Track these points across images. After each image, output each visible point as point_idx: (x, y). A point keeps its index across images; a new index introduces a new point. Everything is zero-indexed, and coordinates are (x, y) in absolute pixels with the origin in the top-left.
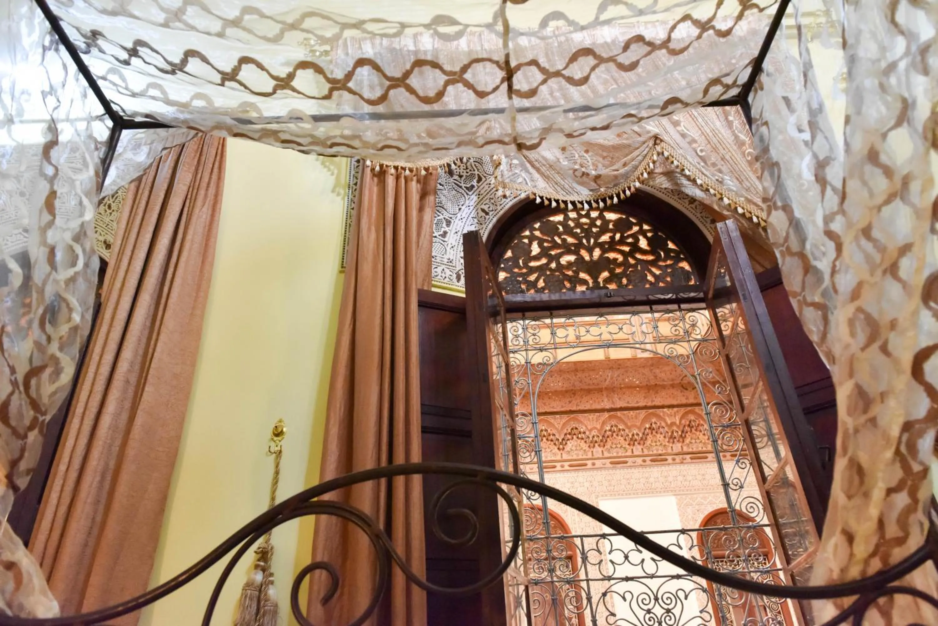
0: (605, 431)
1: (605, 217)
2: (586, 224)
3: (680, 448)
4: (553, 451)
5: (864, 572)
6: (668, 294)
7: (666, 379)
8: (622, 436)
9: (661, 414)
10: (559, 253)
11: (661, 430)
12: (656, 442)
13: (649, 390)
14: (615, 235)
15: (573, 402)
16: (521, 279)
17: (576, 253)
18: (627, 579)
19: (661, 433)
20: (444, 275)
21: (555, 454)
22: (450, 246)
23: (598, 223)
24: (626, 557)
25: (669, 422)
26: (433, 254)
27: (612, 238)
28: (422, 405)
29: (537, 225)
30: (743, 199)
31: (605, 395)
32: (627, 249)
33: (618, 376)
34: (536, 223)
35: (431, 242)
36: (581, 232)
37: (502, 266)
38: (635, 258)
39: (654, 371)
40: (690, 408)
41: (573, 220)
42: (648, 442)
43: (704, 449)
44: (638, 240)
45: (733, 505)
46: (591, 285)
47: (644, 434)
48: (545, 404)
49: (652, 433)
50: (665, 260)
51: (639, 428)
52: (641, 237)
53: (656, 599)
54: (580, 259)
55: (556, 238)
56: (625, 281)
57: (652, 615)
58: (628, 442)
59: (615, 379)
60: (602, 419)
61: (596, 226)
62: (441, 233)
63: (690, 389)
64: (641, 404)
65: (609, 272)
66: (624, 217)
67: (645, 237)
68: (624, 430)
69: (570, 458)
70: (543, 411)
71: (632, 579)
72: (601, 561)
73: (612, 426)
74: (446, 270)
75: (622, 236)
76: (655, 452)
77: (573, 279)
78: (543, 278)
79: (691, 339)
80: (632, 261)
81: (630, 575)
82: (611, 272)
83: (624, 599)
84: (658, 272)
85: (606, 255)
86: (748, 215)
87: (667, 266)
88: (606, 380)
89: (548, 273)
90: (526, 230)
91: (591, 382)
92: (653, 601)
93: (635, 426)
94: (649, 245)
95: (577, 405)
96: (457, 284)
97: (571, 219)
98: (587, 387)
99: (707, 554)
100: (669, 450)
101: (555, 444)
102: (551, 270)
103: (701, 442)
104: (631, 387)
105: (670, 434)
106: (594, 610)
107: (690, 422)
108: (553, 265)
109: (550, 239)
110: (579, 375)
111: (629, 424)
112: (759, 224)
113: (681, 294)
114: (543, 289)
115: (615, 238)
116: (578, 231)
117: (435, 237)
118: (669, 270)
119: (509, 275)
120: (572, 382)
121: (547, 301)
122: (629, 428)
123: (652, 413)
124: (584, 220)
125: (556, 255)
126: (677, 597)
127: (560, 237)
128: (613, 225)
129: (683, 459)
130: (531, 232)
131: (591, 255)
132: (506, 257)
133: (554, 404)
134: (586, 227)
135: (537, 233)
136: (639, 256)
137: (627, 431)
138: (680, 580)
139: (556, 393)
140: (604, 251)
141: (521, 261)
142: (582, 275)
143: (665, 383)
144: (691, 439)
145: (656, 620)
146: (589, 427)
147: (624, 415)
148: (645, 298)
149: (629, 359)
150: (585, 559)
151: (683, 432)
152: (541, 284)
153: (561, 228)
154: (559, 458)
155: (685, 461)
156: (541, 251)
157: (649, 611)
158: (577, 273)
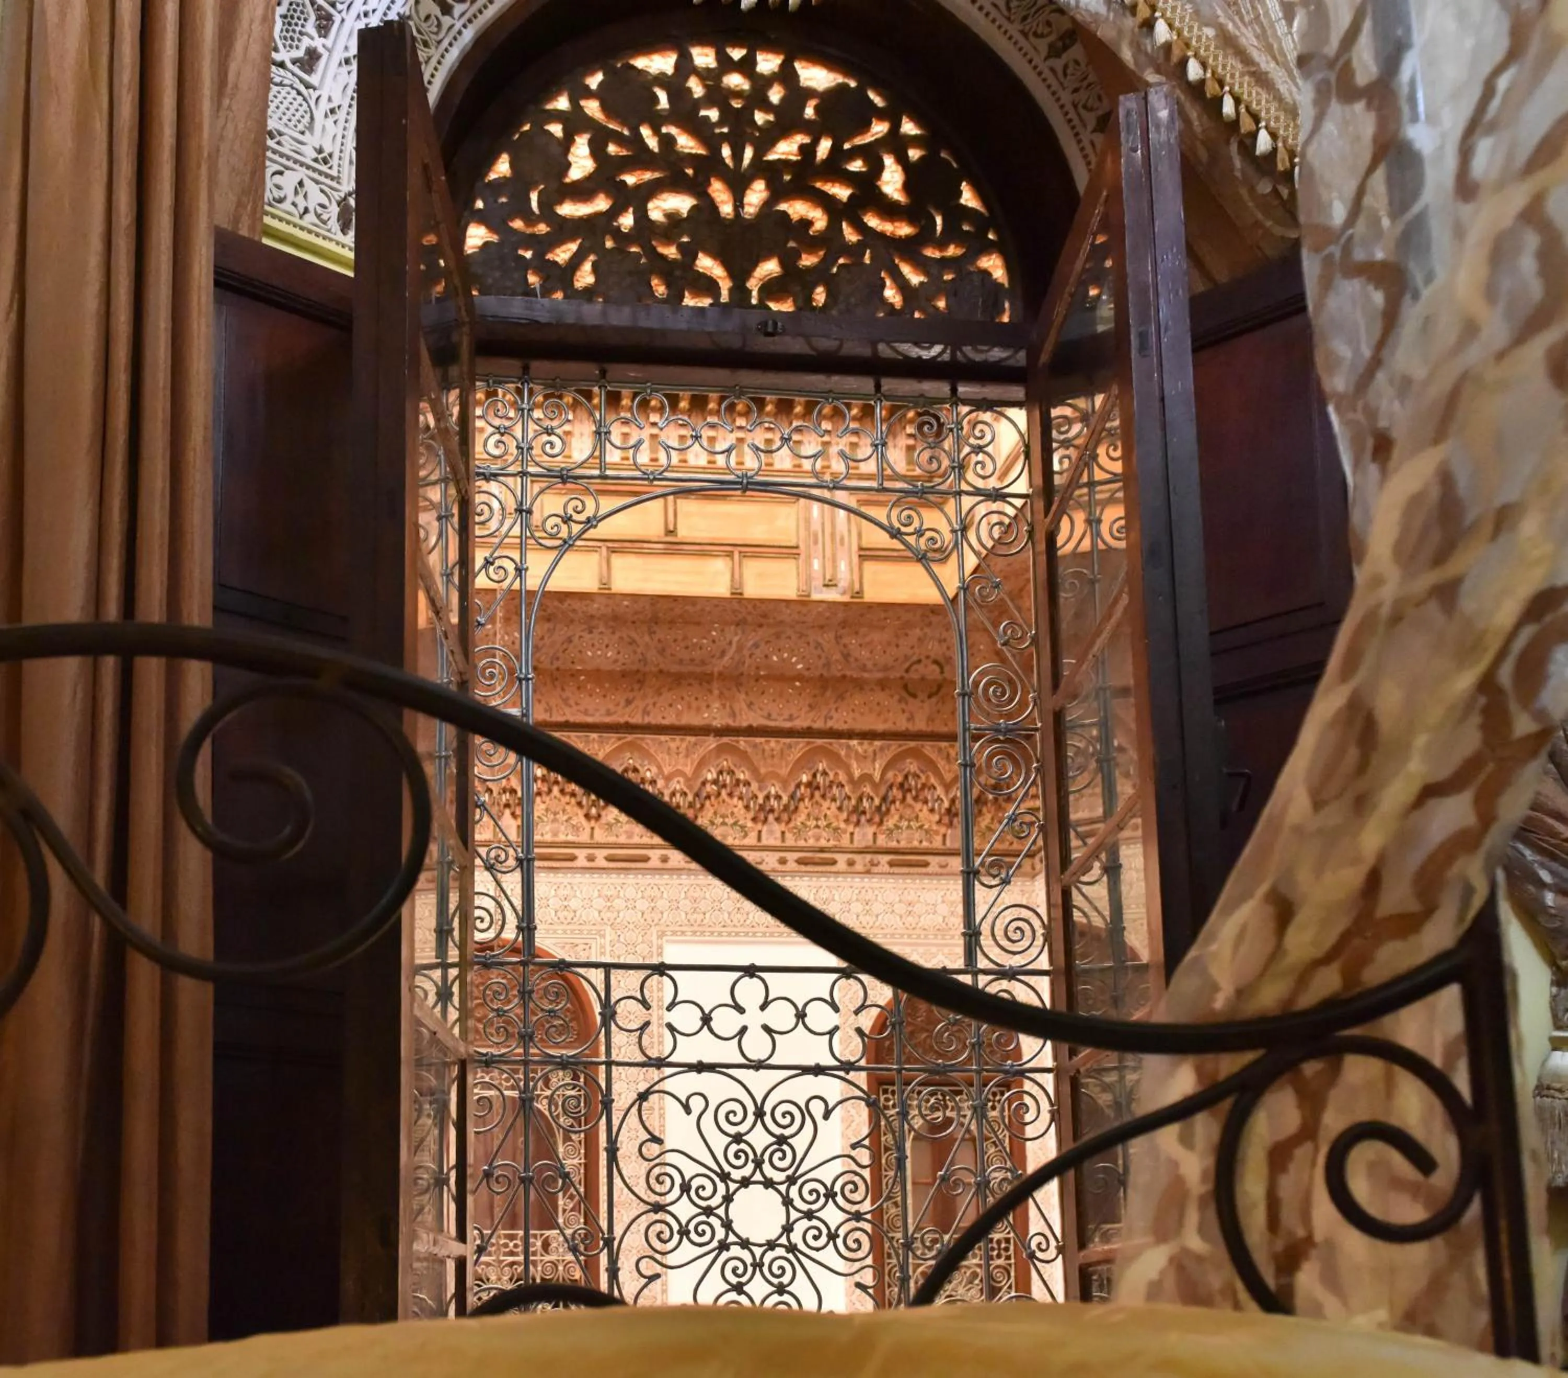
0: (704, 783)
1: (795, 76)
2: (738, 94)
3: (870, 837)
4: (574, 822)
5: (1290, 1001)
6: (933, 344)
7: (869, 665)
8: (741, 798)
9: (843, 753)
10: (650, 182)
11: (835, 791)
12: (817, 819)
13: (824, 688)
14: (816, 142)
15: (636, 703)
16: (528, 255)
17: (698, 188)
18: (700, 1067)
19: (834, 800)
20: (300, 200)
21: (576, 829)
22: (324, 106)
23: (775, 95)
24: (706, 1020)
25: (857, 773)
26: (272, 124)
27: (807, 151)
28: (220, 585)
29: (594, 81)
30: (1210, 32)
31: (716, 692)
32: (842, 192)
33: (756, 645)
34: (592, 73)
35: (267, 82)
36: (720, 123)
37: (480, 204)
38: (861, 227)
39: (845, 640)
40: (912, 744)
41: (705, 75)
42: (800, 818)
43: (925, 844)
44: (877, 168)
45: (978, 920)
46: (725, 297)
47: (792, 797)
48: (566, 701)
49: (812, 796)
50: (942, 244)
51: (785, 783)
52: (889, 161)
53: (760, 1114)
54: (707, 206)
55: (646, 132)
56: (820, 296)
57: (743, 1146)
58: (751, 814)
59: (746, 652)
60: (701, 751)
61: (766, 106)
62: (300, 53)
63: (922, 696)
64: (801, 723)
65: (782, 264)
66: (853, 84)
67: (902, 159)
68: (747, 784)
69: (612, 839)
70: (561, 719)
71: (711, 1068)
72: (647, 1024)
73: (721, 772)
74: (309, 186)
75: (836, 150)
76: (811, 842)
77: (678, 273)
78: (592, 258)
79: (965, 487)
80: (850, 235)
81: (707, 1060)
82: (788, 262)
83: (688, 1110)
84: (915, 279)
85: (783, 207)
86: (1211, 89)
87: (945, 263)
88: (723, 653)
89: (609, 244)
90: (558, 93)
91: (685, 655)
92: (751, 1118)
93: (775, 776)
94: (907, 187)
95: (646, 712)
96: (340, 237)
97: (695, 71)
98: (675, 668)
99: (893, 1025)
100: (845, 842)
101: (579, 804)
102: (617, 233)
103: (921, 827)
104: (782, 678)
105: (853, 802)
106: (615, 1129)
107: (906, 777)
108: (627, 221)
109: (626, 132)
110: (661, 633)
111: (763, 771)
112: (1235, 124)
113: (967, 349)
114: (589, 293)
115: (814, 153)
116: (713, 114)
117: (282, 65)
118: (948, 277)
119: (494, 238)
120: (639, 650)
121: (595, 327)
122: (761, 780)
123: (821, 747)
124: (735, 80)
125: (638, 187)
126: (806, 1112)
127: (656, 131)
128: (817, 109)
129: (873, 864)
130: (574, 101)
131: (739, 203)
132: (492, 176)
133: (587, 702)
134: (737, 104)
135: (592, 107)
136: (872, 221)
137: (754, 786)
138: (820, 1077)
139: (598, 676)
140: (777, 193)
141: (534, 197)
142: (706, 264)
143: (866, 675)
144: (901, 817)
145: (751, 1156)
146: (667, 770)
147: (755, 746)
148: (866, 352)
149: (788, 602)
150: (609, 1013)
151: (884, 799)
152: (585, 277)
153: (663, 97)
154: (584, 837)
155: (875, 870)
156: (596, 170)
157: (738, 1138)
158: (689, 254)
